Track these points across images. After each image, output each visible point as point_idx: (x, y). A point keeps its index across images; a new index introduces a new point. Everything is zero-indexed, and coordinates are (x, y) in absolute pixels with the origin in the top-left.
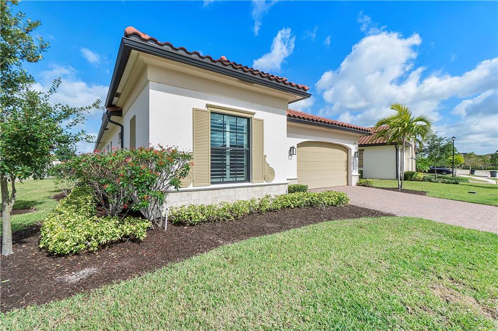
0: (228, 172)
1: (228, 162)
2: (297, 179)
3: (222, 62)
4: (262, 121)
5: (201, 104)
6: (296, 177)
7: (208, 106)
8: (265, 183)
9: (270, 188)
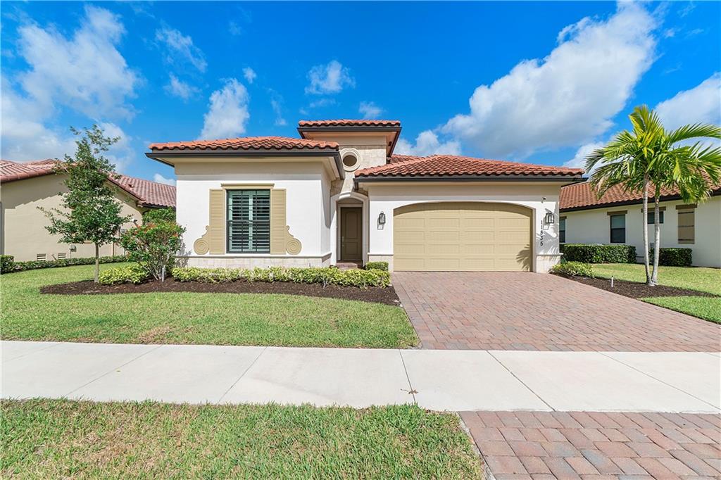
0: (251, 243)
1: (251, 233)
2: (392, 255)
3: (220, 147)
4: (284, 191)
5: (216, 184)
6: (392, 253)
7: (223, 185)
8: (288, 255)
9: (295, 261)
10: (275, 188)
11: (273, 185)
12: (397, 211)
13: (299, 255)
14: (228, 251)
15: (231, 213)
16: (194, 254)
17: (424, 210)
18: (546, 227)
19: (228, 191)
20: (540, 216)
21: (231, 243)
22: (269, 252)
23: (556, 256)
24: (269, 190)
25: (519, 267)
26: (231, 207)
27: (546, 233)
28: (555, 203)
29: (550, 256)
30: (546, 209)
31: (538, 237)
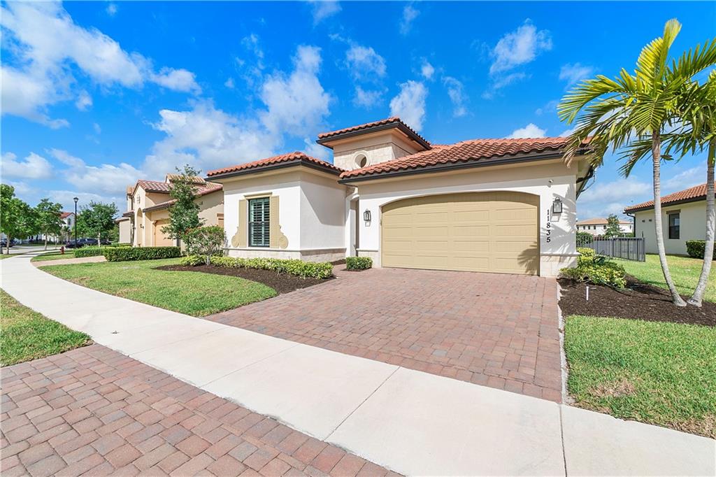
0: (263, 239)
1: (263, 232)
2: (377, 251)
4: (278, 197)
6: (378, 249)
8: (280, 249)
9: (284, 254)
10: (273, 195)
11: (271, 193)
12: (384, 208)
13: (287, 249)
14: (250, 245)
15: (252, 216)
16: (232, 247)
17: (411, 205)
18: (555, 218)
19: (249, 200)
20: (546, 204)
21: (252, 239)
22: (269, 246)
23: (571, 256)
24: (269, 197)
25: (522, 269)
26: (252, 212)
27: (554, 226)
28: (567, 186)
29: (560, 256)
30: (554, 195)
31: (543, 233)
